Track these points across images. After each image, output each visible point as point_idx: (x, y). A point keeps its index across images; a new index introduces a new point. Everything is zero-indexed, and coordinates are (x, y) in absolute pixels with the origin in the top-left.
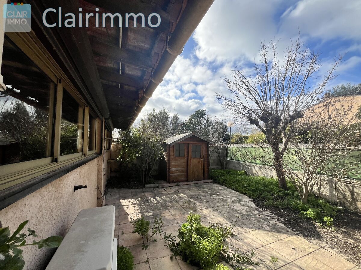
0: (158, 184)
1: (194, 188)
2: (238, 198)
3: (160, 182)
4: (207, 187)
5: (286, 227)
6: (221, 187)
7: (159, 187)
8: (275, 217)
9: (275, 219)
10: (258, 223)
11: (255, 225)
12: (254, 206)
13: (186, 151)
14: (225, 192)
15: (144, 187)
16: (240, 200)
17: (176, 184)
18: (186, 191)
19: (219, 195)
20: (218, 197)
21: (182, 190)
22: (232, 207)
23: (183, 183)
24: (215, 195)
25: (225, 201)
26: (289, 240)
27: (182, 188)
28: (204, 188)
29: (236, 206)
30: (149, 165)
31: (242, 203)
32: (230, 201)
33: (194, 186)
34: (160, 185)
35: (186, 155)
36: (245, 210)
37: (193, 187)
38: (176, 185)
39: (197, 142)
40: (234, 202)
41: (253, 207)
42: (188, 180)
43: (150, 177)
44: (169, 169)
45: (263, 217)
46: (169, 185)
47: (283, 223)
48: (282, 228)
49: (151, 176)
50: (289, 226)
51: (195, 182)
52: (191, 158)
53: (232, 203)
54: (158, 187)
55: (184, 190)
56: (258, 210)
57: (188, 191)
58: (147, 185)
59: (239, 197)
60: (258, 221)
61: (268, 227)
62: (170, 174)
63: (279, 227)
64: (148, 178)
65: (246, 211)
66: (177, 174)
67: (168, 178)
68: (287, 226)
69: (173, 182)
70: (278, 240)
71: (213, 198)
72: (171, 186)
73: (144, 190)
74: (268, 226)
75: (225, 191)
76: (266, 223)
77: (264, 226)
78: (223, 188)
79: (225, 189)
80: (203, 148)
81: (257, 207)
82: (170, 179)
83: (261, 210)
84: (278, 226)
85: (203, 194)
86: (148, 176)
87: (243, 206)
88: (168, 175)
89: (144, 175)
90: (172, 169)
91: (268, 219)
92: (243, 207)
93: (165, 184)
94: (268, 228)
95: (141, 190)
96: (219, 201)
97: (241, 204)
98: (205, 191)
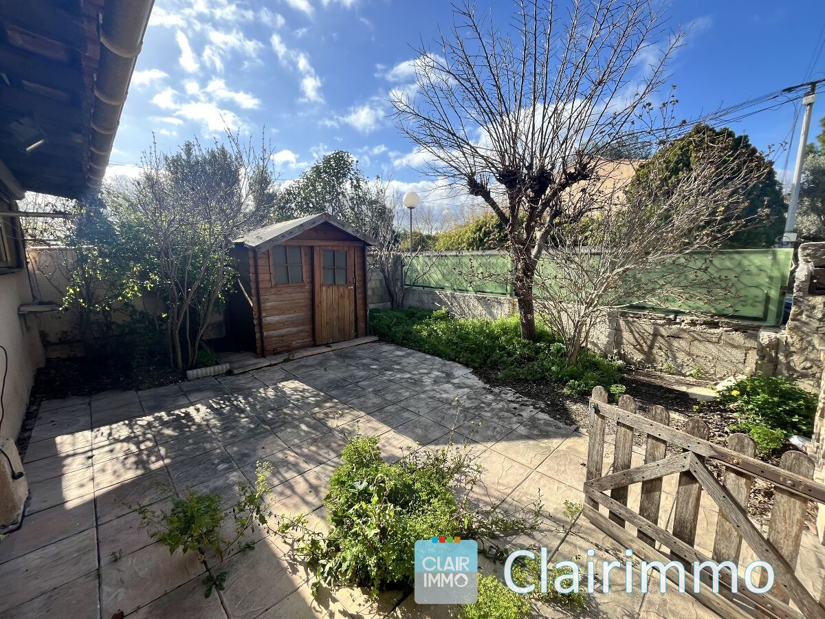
0: (231, 362)
1: (334, 362)
2: (443, 372)
3: (235, 357)
4: (366, 355)
5: (552, 419)
6: (401, 350)
7: (236, 372)
8: (527, 401)
9: (528, 405)
10: (501, 423)
11: (498, 429)
12: (480, 384)
13: (306, 269)
14: (412, 360)
15: (184, 377)
16: (449, 376)
17: (285, 356)
18: (315, 372)
19: (400, 371)
20: (398, 376)
21: (304, 370)
22: (438, 396)
23: (306, 353)
24: (390, 373)
25: (417, 382)
26: (569, 448)
27: (304, 366)
28: (361, 358)
29: (445, 391)
30: (193, 311)
31: (456, 381)
32: (427, 381)
33: (335, 355)
34: (236, 365)
35: (306, 279)
36: (465, 397)
37: (333, 359)
38: (285, 361)
39: (335, 243)
40: (436, 381)
41: (479, 388)
42: (317, 344)
43: (200, 348)
44: (260, 318)
45: (506, 406)
46: (264, 362)
47: (545, 413)
48: (547, 424)
49: (204, 345)
50: (558, 416)
51: (334, 347)
52: (321, 286)
53: (433, 385)
54: (229, 373)
55: (310, 369)
56: (491, 392)
57: (321, 372)
58: (195, 371)
59: (444, 369)
60: (500, 418)
61: (522, 428)
62: (265, 334)
63: (542, 422)
64: (194, 351)
65: (469, 398)
66: (286, 330)
67: (258, 344)
68: (554, 417)
69: (275, 353)
70: (551, 452)
71: (390, 381)
72: (270, 366)
73: (185, 385)
74: (521, 424)
75: (411, 358)
76: (515, 419)
77: (515, 426)
78: (404, 353)
79: (409, 355)
80: (353, 257)
81: (488, 386)
82: (265, 345)
83: (496, 390)
84: (539, 419)
85: (362, 373)
86: (193, 346)
87: (459, 387)
88: (258, 335)
89: (178, 344)
90: (269, 319)
91: (515, 408)
92: (460, 391)
93: (252, 361)
94: (522, 430)
95: (174, 387)
96: (405, 384)
97: (454, 384)
98: (364, 365)
